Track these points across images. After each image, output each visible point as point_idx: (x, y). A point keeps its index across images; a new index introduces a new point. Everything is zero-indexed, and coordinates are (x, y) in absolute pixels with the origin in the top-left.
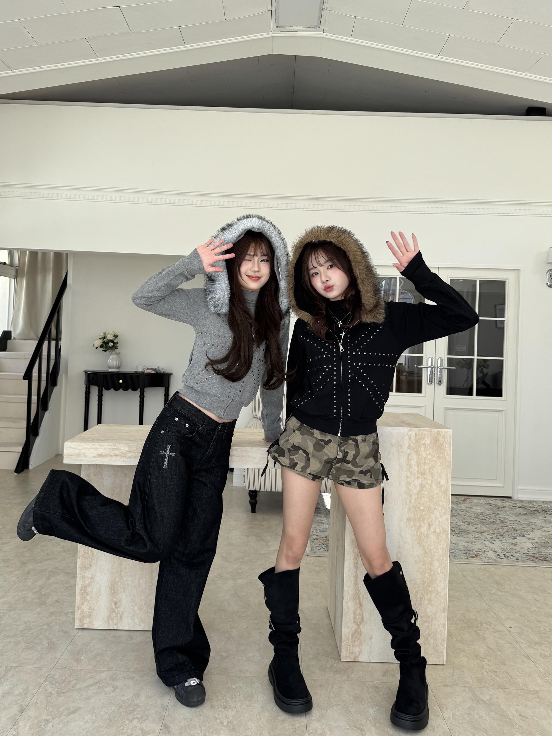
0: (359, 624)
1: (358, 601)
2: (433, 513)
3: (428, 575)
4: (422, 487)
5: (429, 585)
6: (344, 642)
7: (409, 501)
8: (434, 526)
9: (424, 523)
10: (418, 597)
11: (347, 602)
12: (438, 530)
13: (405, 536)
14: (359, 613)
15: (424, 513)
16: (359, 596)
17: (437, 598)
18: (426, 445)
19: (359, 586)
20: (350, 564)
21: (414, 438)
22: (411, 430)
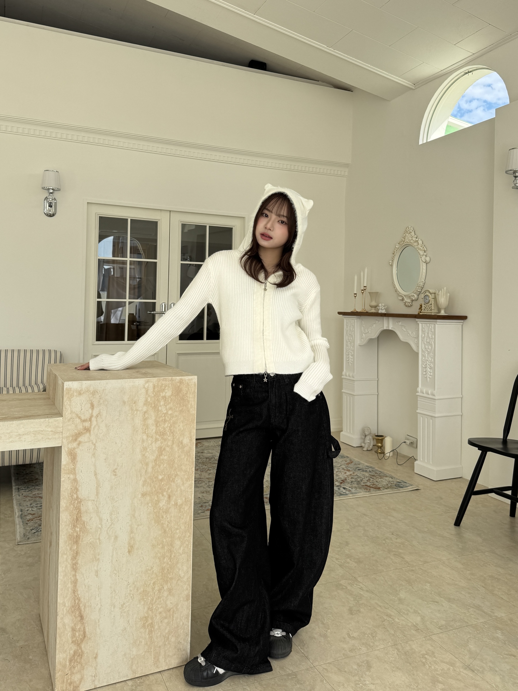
0: (79, 643)
1: (77, 613)
2: (174, 482)
3: (168, 559)
4: (161, 450)
5: (169, 571)
6: (58, 673)
7: (144, 471)
8: (174, 497)
9: (163, 495)
10: (157, 588)
11: (62, 619)
12: (180, 502)
13: (140, 516)
14: (80, 628)
15: (163, 483)
16: (79, 606)
17: (178, 585)
18: (167, 397)
19: (79, 593)
20: (66, 566)
21: (152, 390)
22: (148, 381)
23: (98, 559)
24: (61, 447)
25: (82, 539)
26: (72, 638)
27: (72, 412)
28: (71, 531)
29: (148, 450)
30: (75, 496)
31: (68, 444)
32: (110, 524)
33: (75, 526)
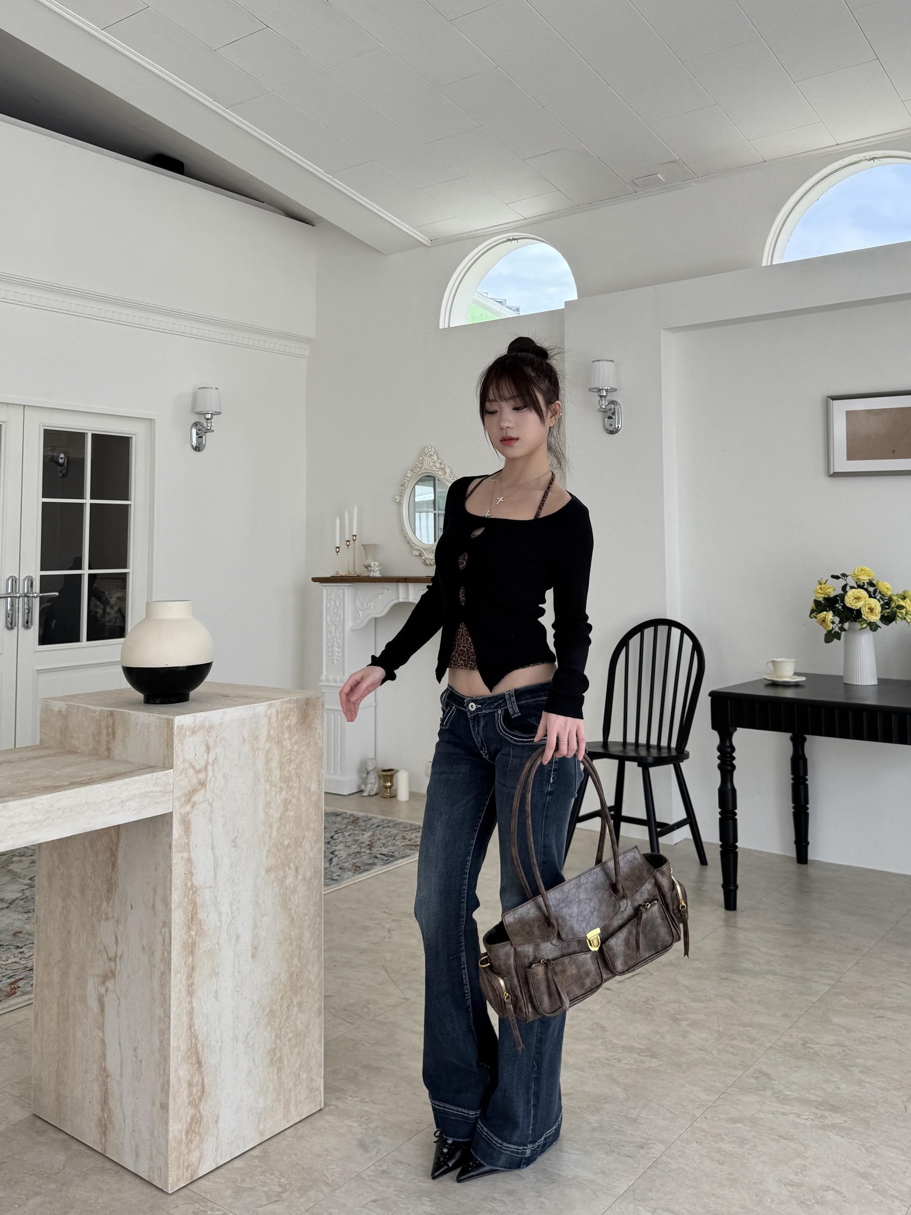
0: (197, 1103)
1: (194, 1060)
2: (301, 847)
3: (297, 959)
4: (286, 804)
5: (298, 976)
7: (268, 836)
8: (302, 869)
9: (289, 868)
10: (285, 1005)
11: (176, 1071)
13: (264, 902)
14: (197, 1081)
15: (289, 851)
16: (196, 1047)
17: (309, 995)
18: (292, 727)
19: (196, 1027)
20: (180, 991)
21: (275, 719)
22: (270, 706)
23: (217, 975)
24: (171, 813)
25: (199, 946)
26: (189, 1097)
27: (184, 760)
28: (185, 937)
29: (272, 805)
30: (190, 884)
31: (180, 808)
32: (230, 919)
33: (189, 929)
